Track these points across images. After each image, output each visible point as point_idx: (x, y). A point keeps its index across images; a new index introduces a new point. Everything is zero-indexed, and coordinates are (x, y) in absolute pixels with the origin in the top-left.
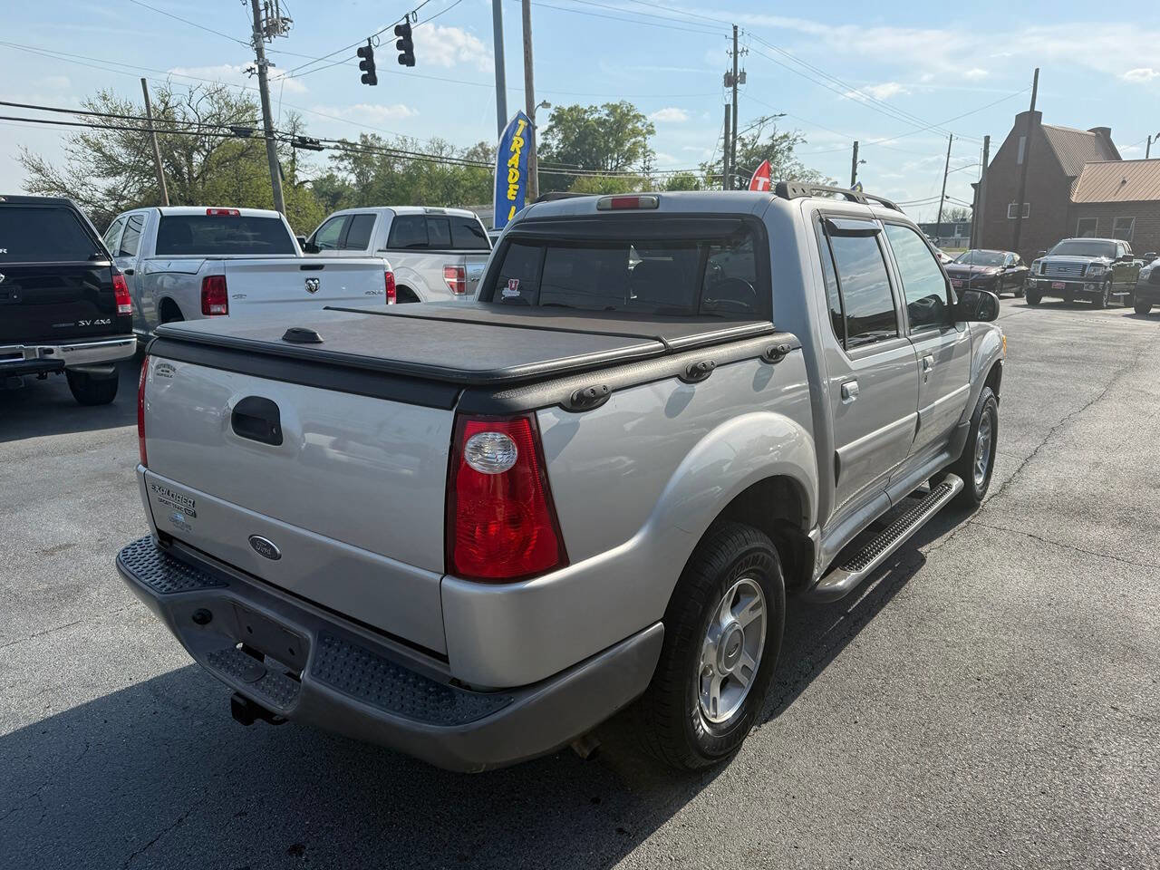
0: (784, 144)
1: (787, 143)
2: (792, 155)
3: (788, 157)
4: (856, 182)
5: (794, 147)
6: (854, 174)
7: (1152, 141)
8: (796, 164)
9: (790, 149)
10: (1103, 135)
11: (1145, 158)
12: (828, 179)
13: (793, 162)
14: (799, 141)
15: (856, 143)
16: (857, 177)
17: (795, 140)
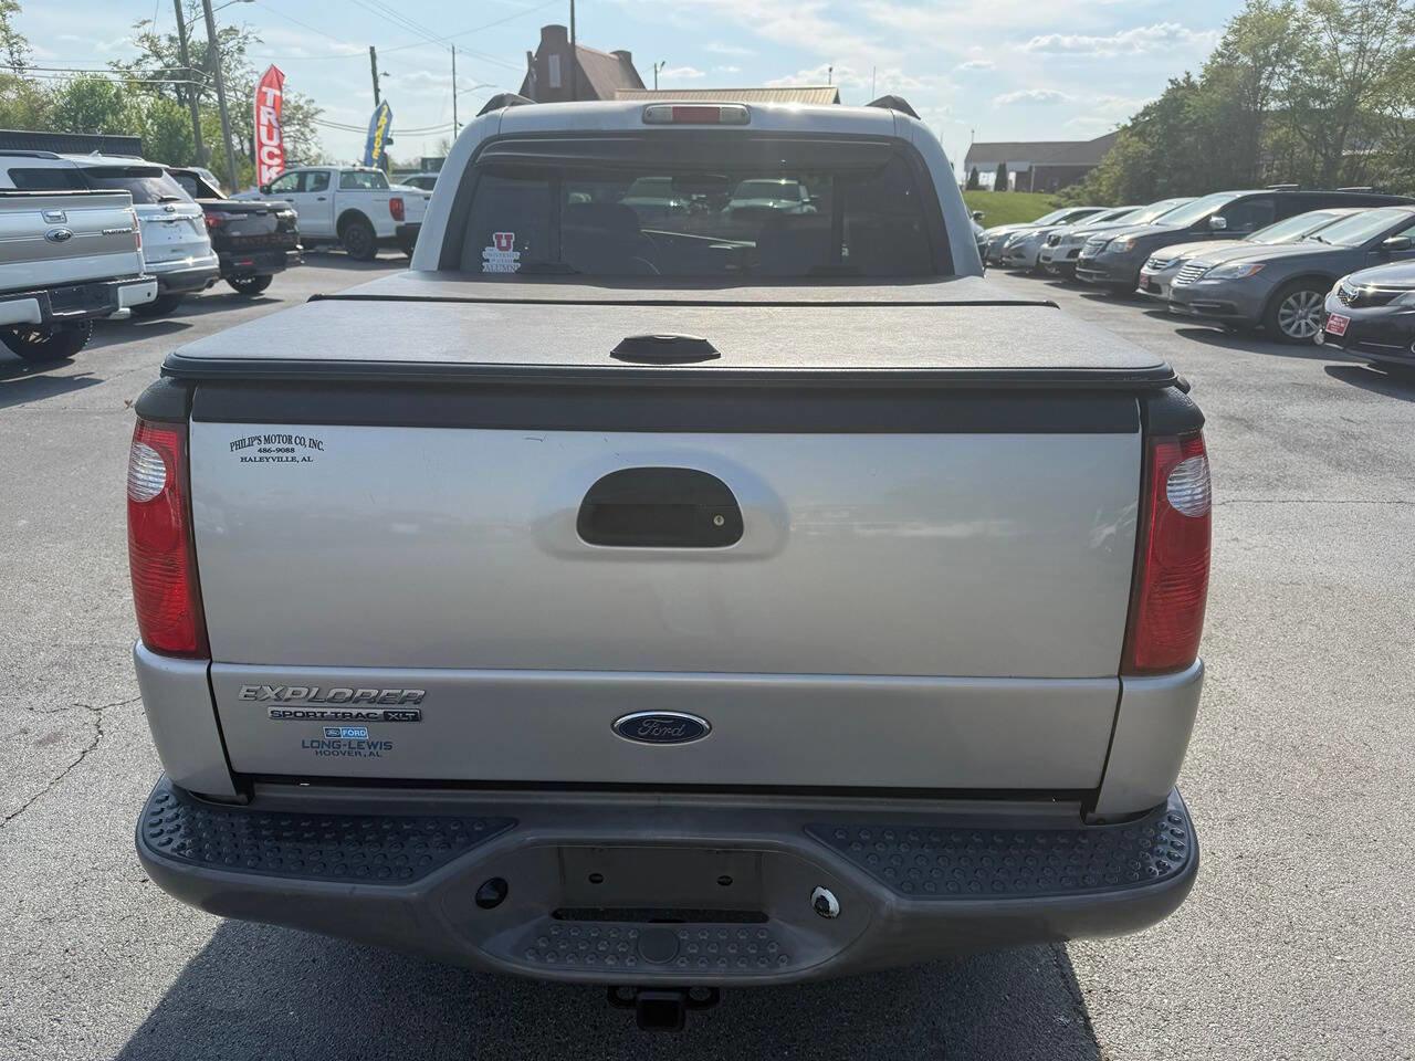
0: (231, 43)
1: (235, 42)
2: (244, 58)
3: (240, 62)
4: (381, 101)
5: (246, 48)
6: (377, 91)
7: (658, 69)
8: (252, 72)
9: (241, 50)
10: (624, 58)
11: (653, 89)
12: (301, 96)
13: (248, 69)
14: (251, 39)
15: (372, 49)
16: (380, 94)
17: (246, 38)
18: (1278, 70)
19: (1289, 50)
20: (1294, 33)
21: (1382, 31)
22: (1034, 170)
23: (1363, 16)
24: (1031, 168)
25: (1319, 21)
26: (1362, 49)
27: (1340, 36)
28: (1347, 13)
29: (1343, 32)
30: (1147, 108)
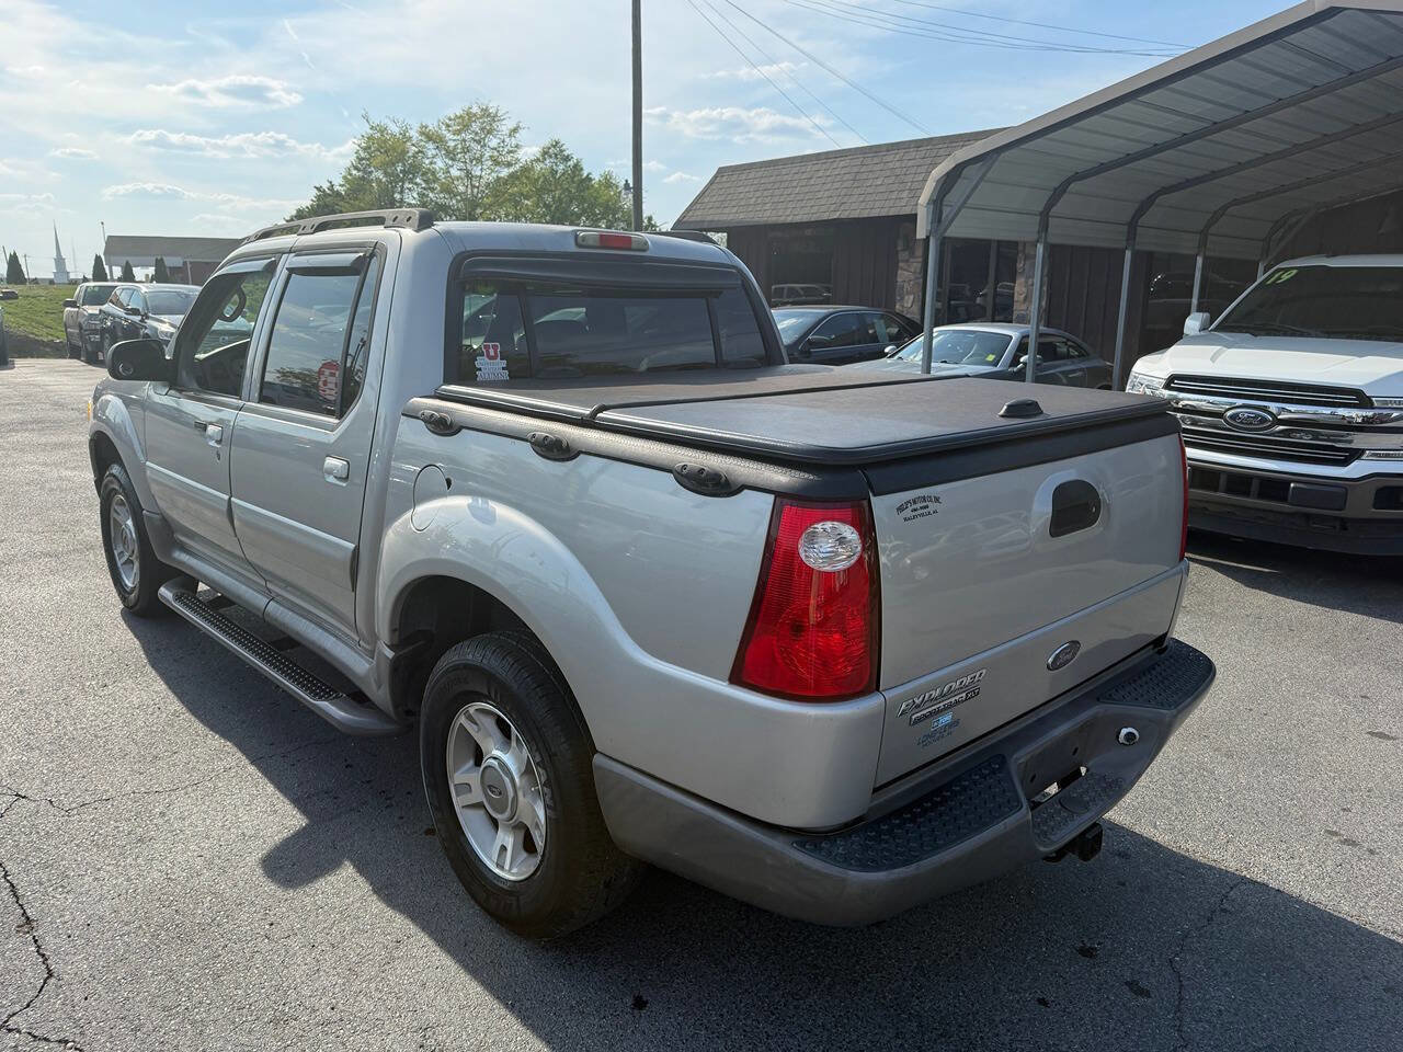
18: (407, 185)
19: (413, 170)
20: (414, 157)
21: (479, 160)
22: (189, 266)
23: (463, 148)
24: (185, 263)
25: (431, 149)
26: (469, 175)
27: (450, 162)
28: (452, 144)
29: (453, 159)
30: (299, 211)
